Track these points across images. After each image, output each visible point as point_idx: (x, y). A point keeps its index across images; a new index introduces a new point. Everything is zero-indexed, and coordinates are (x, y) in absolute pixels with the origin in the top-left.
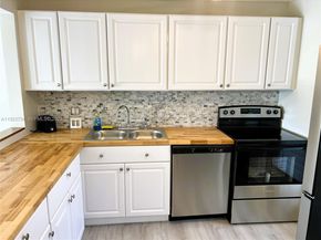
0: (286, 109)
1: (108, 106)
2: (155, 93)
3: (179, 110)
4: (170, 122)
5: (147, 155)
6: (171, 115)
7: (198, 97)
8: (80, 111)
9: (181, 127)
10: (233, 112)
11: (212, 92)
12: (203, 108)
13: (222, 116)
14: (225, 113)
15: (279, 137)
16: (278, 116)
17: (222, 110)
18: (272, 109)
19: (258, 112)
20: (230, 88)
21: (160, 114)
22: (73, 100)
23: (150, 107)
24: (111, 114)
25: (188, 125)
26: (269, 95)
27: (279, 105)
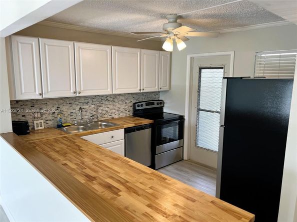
0: (165, 101)
1: (64, 109)
2: (96, 96)
3: (111, 106)
4: (106, 116)
5: (113, 137)
6: (107, 111)
7: (121, 98)
8: (42, 114)
9: (113, 118)
10: (142, 105)
11: (128, 94)
12: (125, 104)
13: (137, 108)
14: (138, 106)
15: (163, 118)
16: (162, 105)
17: (137, 105)
18: (159, 102)
19: (153, 104)
20: (144, 91)
21: (100, 111)
22: (36, 106)
23: (93, 106)
24: (66, 115)
25: (117, 117)
26: (156, 94)
27: (160, 99)
